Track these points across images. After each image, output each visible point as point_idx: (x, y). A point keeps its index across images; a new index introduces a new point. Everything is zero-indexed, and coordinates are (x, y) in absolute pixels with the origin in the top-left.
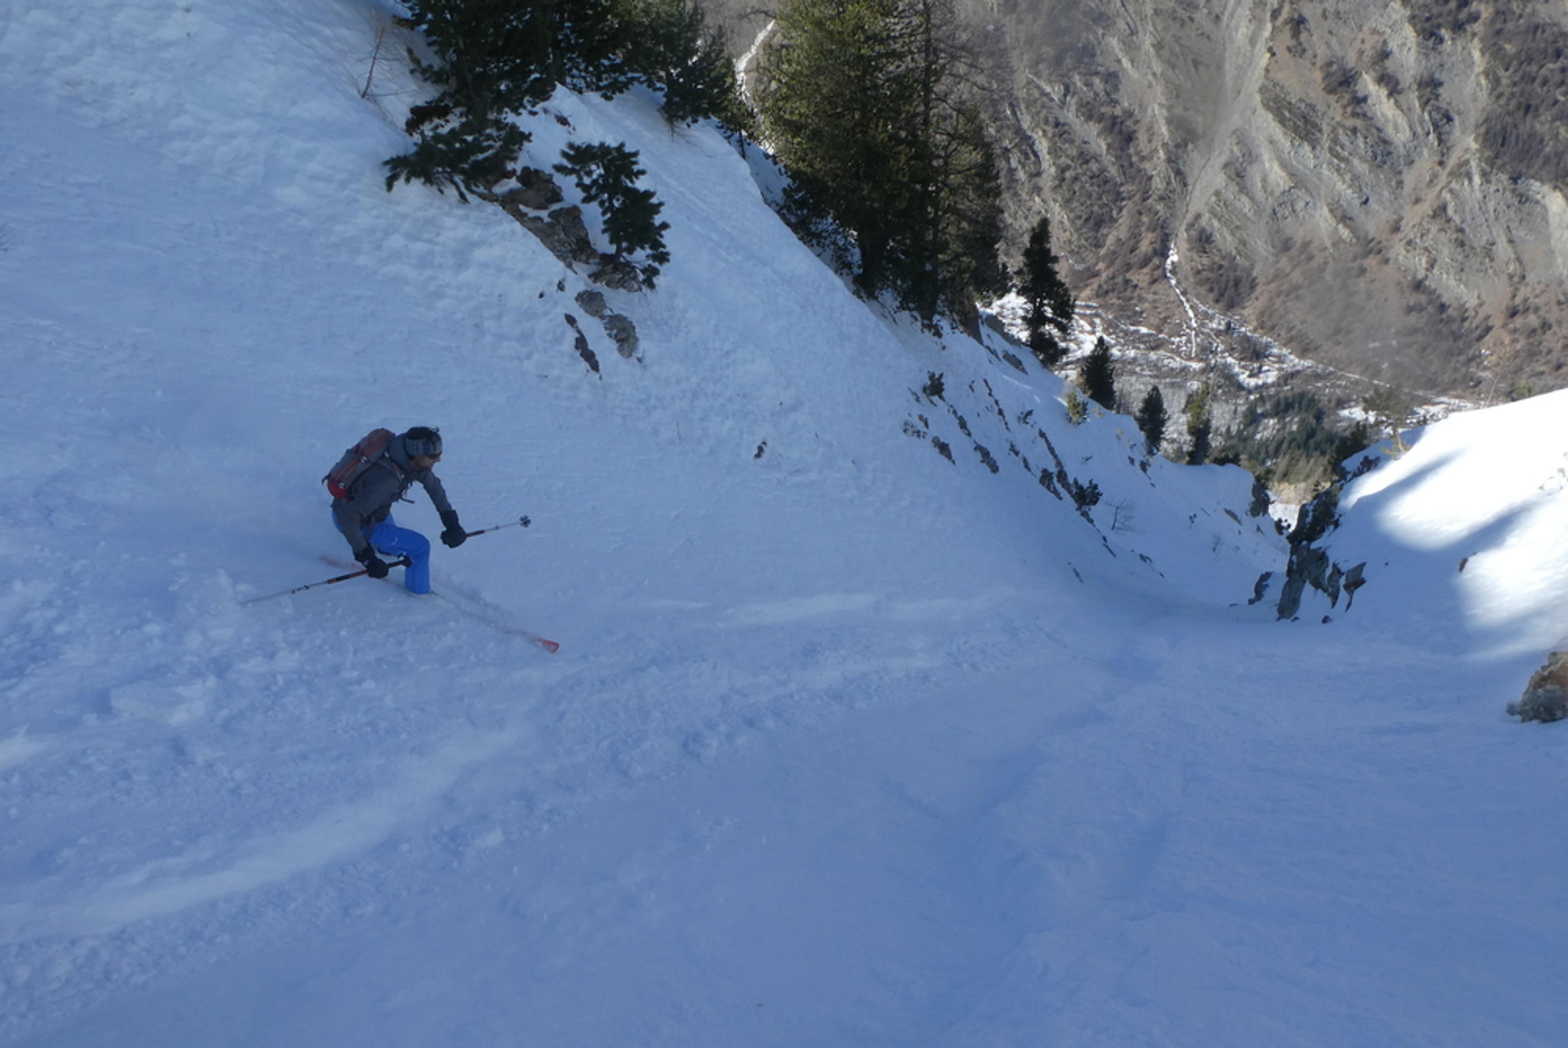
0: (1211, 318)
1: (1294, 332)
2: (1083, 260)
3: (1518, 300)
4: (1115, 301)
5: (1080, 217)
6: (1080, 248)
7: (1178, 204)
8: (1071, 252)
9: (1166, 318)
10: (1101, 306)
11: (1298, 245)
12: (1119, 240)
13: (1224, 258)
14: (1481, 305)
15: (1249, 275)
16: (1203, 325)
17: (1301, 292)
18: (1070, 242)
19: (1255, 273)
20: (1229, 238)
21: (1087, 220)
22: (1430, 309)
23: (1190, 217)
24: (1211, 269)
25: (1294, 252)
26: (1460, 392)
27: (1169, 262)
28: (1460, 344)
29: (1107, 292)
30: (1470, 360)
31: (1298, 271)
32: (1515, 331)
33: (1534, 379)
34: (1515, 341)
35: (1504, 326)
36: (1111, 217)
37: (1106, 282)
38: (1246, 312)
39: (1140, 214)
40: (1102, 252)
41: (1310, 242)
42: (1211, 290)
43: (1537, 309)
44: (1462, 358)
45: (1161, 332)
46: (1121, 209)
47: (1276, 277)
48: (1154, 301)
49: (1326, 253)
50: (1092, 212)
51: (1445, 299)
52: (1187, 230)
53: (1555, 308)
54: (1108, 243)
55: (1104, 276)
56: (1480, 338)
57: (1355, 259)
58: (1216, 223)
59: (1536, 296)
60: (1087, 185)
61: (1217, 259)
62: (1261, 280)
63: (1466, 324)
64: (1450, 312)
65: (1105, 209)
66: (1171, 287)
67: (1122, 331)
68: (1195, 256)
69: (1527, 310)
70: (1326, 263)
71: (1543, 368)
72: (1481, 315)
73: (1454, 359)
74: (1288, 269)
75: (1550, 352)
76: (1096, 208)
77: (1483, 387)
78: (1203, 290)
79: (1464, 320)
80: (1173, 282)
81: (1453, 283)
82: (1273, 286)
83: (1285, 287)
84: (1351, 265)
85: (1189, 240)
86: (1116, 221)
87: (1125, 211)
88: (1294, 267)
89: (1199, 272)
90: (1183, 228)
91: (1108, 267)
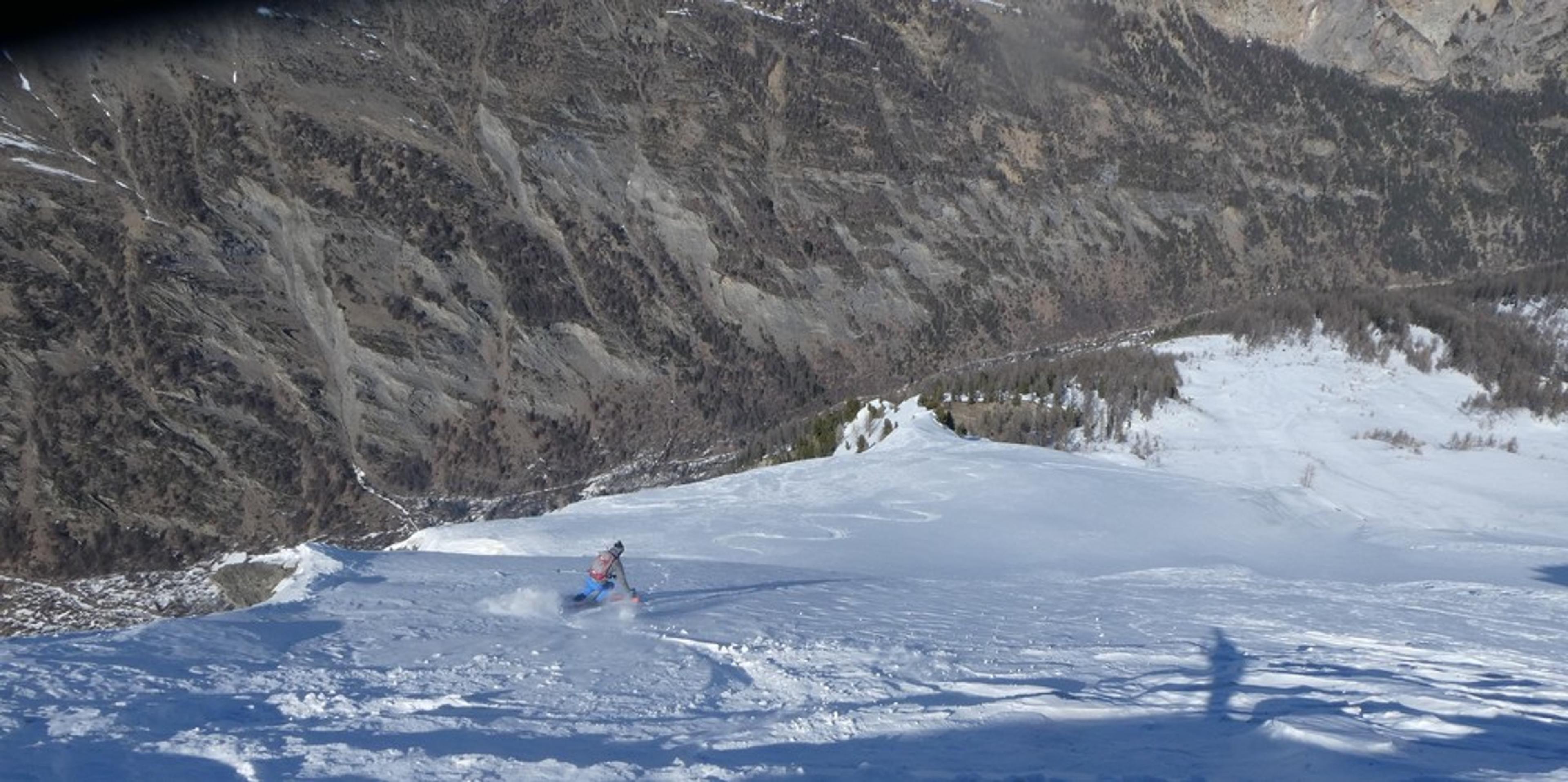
0: (416, 503)
1: (476, 484)
2: (293, 508)
3: (594, 398)
4: (338, 525)
5: (270, 479)
6: (283, 500)
7: (339, 436)
8: (279, 506)
9: (384, 518)
10: (330, 534)
11: (441, 426)
12: (312, 481)
13: (396, 458)
14: (575, 411)
15: (421, 460)
16: (412, 510)
17: (463, 455)
18: (274, 500)
19: (424, 458)
20: (392, 443)
21: (277, 478)
22: (548, 428)
23: (354, 441)
24: (393, 470)
25: (441, 431)
26: (597, 470)
27: (359, 479)
28: (579, 440)
29: (327, 523)
30: (591, 448)
31: (452, 443)
32: (604, 417)
33: (632, 441)
34: (608, 423)
35: (596, 417)
36: (295, 467)
37: (322, 515)
38: (435, 487)
39: (315, 455)
40: (304, 495)
41: (448, 420)
42: (402, 484)
43: (607, 399)
44: (585, 449)
45: (387, 530)
46: (298, 458)
47: (440, 454)
48: (367, 511)
49: (463, 423)
50: (278, 471)
51: (553, 418)
52: (358, 451)
53: (617, 393)
54: (304, 487)
55: (318, 511)
56: (587, 432)
57: (483, 419)
58: (375, 437)
59: (603, 391)
60: (261, 452)
61: (392, 460)
62: (432, 461)
63: (575, 427)
64: (560, 424)
65: (287, 464)
66: (373, 495)
67: (358, 543)
68: (376, 466)
69: (602, 402)
70: (467, 429)
71: (631, 433)
72: (580, 418)
73: (581, 452)
74: (445, 444)
75: (630, 421)
76: (278, 466)
77: (608, 460)
78: (396, 486)
79: (571, 425)
80: (372, 491)
81: (551, 405)
82: (442, 460)
83: (451, 457)
84: (483, 423)
85: (364, 457)
86: (299, 468)
87: (302, 458)
88: (448, 442)
89: (385, 476)
90: (354, 450)
91: (316, 504)
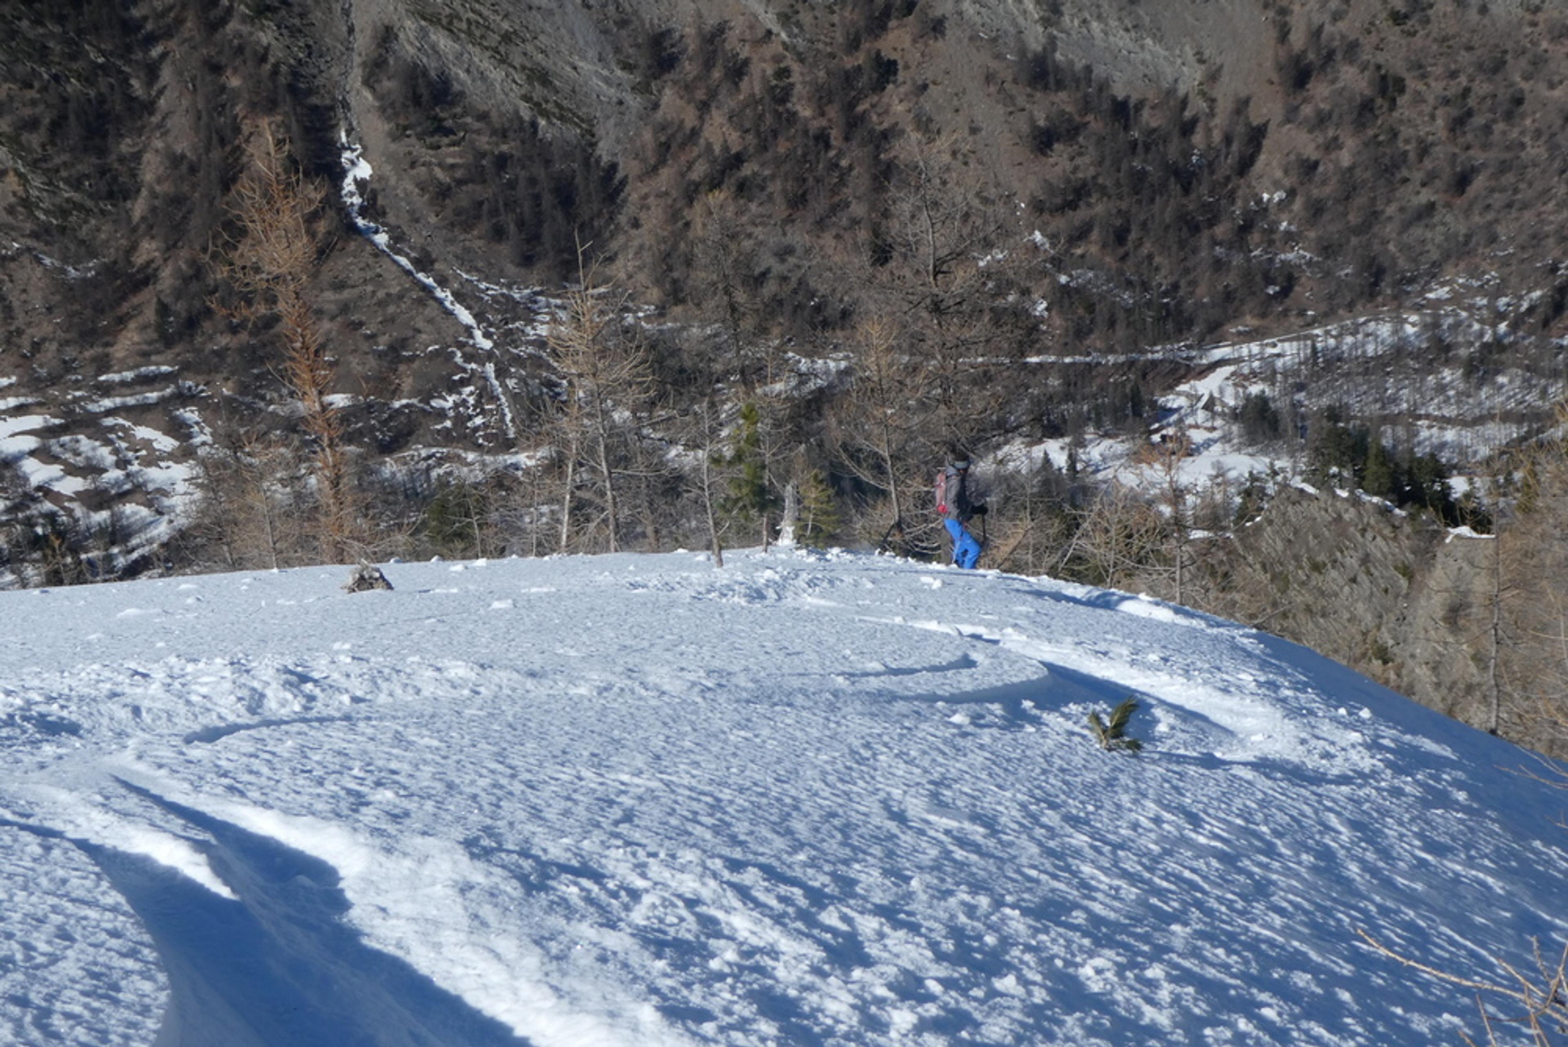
0: (529, 314)
1: (770, 288)
2: (89, 250)
3: (1298, 39)
4: (223, 340)
5: (33, 124)
7: (317, 16)
8: (42, 233)
9: (395, 348)
10: (187, 368)
11: (692, 45)
12: (175, 160)
13: (503, 134)
14: (1213, 77)
15: (588, 160)
17: (747, 170)
18: (28, 205)
19: (604, 151)
20: (497, 75)
21: (57, 126)
22: (1096, 124)
23: (363, 42)
24: (477, 175)
25: (689, 68)
26: (1251, 321)
27: (349, 185)
28: (1203, 191)
29: (191, 323)
30: (1245, 229)
31: (717, 117)
32: (1322, 120)
33: (1417, 231)
34: (1333, 145)
35: (1291, 115)
36: (130, 99)
37: (179, 293)
38: (619, 269)
39: (216, 69)
40: (139, 208)
41: (721, 29)
42: (498, 234)
43: (1352, 49)
44: (1221, 230)
45: (396, 393)
46: (152, 71)
47: (664, 149)
48: (346, 309)
49: (775, 48)
50: (65, 100)
51: (1119, 91)
52: (369, 82)
53: (1393, 35)
54: (148, 176)
55: (168, 276)
56: (1245, 165)
57: (854, 45)
58: (442, 41)
59: (1337, 17)
60: (25, 24)
61: (483, 142)
62: (628, 167)
63: (1198, 138)
64: (1150, 119)
65: (103, 83)
66: (379, 254)
68: (419, 150)
69: (1330, 57)
70: (783, 73)
71: (1425, 196)
72: (1225, 106)
73: (1204, 239)
74: (690, 119)
75: (1424, 150)
76: (74, 86)
77: (1304, 291)
78: (475, 240)
79: (1187, 128)
80: (382, 239)
81: (1122, 40)
82: (666, 176)
83: (699, 171)
84: (849, 62)
85: (387, 109)
86: (150, 107)
87: (166, 74)
88: (704, 107)
89: (443, 193)
90: (356, 76)
91: (170, 249)
